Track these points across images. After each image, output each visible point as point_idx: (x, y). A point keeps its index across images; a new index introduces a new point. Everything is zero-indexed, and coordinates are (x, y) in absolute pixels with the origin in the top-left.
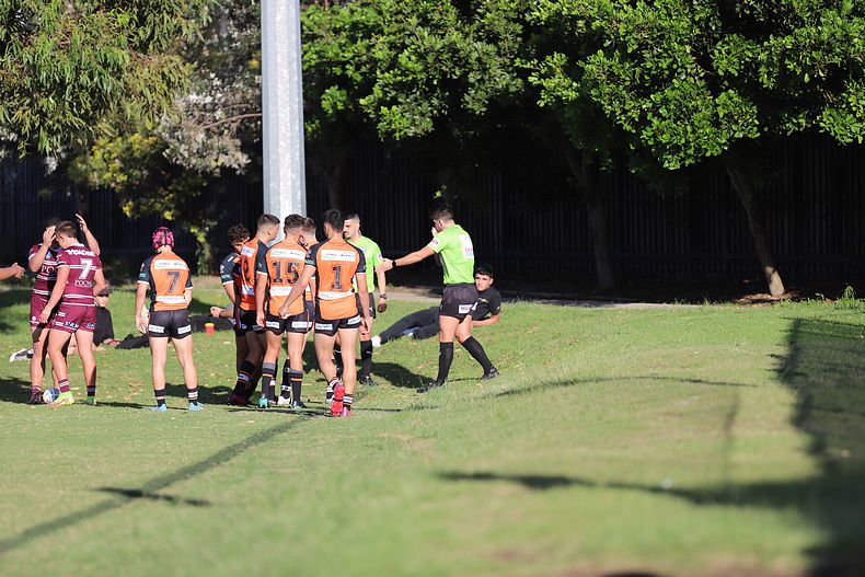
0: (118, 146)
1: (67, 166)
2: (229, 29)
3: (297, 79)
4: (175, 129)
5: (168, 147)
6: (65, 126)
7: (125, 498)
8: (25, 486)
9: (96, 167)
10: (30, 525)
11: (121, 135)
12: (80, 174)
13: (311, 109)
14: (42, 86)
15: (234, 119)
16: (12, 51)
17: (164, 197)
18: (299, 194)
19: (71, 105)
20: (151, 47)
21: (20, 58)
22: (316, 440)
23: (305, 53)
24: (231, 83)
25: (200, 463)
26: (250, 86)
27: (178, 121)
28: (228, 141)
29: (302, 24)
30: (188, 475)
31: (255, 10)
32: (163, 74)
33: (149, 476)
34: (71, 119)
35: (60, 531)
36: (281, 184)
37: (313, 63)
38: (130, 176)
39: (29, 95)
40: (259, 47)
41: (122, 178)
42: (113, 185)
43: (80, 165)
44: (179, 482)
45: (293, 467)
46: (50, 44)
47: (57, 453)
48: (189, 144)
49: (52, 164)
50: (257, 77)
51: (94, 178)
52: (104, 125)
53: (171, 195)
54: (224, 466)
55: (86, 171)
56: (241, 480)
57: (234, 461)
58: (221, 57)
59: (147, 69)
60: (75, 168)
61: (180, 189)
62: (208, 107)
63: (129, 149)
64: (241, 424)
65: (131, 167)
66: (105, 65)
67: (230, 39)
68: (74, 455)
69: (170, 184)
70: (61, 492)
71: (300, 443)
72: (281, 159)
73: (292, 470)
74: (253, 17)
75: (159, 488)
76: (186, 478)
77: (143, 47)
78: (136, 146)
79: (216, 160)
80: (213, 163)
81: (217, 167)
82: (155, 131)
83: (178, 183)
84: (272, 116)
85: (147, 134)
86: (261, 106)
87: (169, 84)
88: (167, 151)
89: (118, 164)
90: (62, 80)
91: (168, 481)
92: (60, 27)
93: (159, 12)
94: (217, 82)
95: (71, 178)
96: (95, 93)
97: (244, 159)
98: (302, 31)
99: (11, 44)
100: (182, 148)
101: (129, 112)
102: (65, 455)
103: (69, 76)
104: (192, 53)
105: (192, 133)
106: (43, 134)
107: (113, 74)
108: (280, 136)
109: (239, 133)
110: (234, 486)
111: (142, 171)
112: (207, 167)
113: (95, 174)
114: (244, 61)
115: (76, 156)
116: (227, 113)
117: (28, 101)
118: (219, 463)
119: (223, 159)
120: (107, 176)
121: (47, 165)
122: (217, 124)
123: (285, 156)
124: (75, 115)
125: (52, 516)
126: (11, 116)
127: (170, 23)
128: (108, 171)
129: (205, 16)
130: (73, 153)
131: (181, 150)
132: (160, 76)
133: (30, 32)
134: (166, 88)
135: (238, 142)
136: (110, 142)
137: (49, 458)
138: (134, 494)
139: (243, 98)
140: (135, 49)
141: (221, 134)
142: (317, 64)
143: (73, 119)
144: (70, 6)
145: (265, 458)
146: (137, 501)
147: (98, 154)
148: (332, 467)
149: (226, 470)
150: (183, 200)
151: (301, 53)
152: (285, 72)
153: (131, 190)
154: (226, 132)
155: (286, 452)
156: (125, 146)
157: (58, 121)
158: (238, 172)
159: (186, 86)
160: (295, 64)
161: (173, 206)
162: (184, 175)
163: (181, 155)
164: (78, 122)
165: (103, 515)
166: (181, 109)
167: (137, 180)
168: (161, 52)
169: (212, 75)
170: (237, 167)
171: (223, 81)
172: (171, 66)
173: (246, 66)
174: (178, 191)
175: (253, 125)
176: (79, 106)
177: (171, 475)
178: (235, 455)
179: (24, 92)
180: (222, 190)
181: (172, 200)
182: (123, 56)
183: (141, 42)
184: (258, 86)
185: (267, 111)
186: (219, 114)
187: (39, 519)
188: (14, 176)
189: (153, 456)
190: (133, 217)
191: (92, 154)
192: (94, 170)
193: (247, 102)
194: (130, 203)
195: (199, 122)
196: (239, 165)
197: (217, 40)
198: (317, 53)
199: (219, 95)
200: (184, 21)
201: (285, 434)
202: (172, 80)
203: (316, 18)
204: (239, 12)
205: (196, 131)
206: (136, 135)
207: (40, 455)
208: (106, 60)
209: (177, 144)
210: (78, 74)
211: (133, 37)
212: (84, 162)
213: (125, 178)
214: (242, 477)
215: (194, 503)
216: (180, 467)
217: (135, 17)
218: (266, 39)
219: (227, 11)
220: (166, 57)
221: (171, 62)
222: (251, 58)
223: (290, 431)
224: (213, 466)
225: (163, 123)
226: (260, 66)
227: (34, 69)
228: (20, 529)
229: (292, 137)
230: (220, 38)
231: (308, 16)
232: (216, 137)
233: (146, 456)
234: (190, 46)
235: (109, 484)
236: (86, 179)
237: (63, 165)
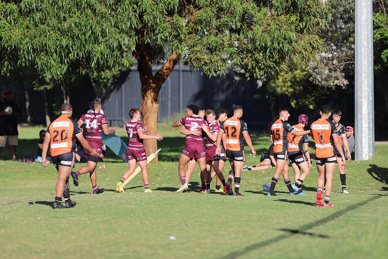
0: (289, 76)
1: (267, 84)
2: (341, 24)
3: (371, 46)
4: (315, 68)
5: (312, 76)
6: (267, 67)
7: (291, 234)
8: (247, 227)
9: (279, 85)
10: (248, 245)
11: (291, 71)
12: (272, 88)
13: (377, 60)
14: (257, 48)
15: (342, 64)
16: (243, 32)
17: (309, 99)
18: (371, 98)
19: (269, 57)
20: (305, 31)
21: (247, 36)
22: (377, 209)
23: (375, 34)
24: (340, 48)
25: (324, 218)
26: (349, 49)
27: (317, 65)
28: (339, 74)
29: (374, 21)
30: (320, 224)
31: (352, 15)
32: (311, 44)
33: (302, 224)
34: (269, 63)
35: (262, 248)
36: (363, 94)
37: (378, 38)
38: (294, 89)
39: (251, 52)
40: (354, 32)
41: (291, 90)
42: (287, 93)
43: (272, 84)
44: (315, 227)
45: (367, 221)
46: (260, 30)
47: (261, 213)
48: (321, 75)
49: (260, 83)
50: (352, 45)
51: (279, 90)
52: (284, 66)
53: (313, 98)
54: (336, 220)
55: (275, 86)
56: (344, 227)
57: (340, 218)
58: (337, 36)
59: (303, 41)
60: (270, 85)
61: (317, 95)
62: (330, 59)
63: (294, 77)
64: (343, 201)
65: (295, 85)
66: (285, 39)
67: (341, 28)
68: (268, 214)
69: (312, 93)
70: (263, 230)
71: (370, 210)
72: (363, 82)
73: (366, 223)
74: (351, 18)
75: (307, 229)
76: (319, 225)
77: (302, 31)
78: (298, 76)
79: (333, 83)
80: (332, 83)
81: (334, 85)
82: (306, 69)
83: (316, 93)
84: (359, 63)
85: (303, 70)
86: (354, 58)
87: (313, 48)
88: (311, 78)
89: (289, 84)
90: (266, 45)
91: (310, 226)
92: (265, 22)
93: (309, 16)
94: (334, 48)
95: (268, 89)
96: (280, 51)
97: (346, 82)
98: (374, 24)
99: (243, 29)
100: (318, 77)
101: (295, 61)
102: (264, 213)
103: (269, 44)
104: (323, 34)
105: (323, 70)
106: (257, 70)
107: (288, 43)
108: (363, 72)
109: (344, 71)
110: (340, 229)
111: (300, 87)
112: (329, 85)
113: (279, 88)
114: (347, 38)
115: (270, 80)
116: (338, 61)
117: (250, 55)
118: (333, 219)
119: (336, 82)
120: (284, 89)
121: (258, 84)
122: (334, 66)
123: (365, 81)
124: (271, 62)
125: (258, 241)
126: (242, 61)
127: (314, 20)
128: (285, 87)
129: (330, 18)
130: (270, 78)
131: (318, 78)
132: (309, 44)
133: (251, 25)
134: (312, 49)
135: (343, 74)
136: (286, 74)
137: (257, 215)
138: (295, 232)
139: (346, 54)
140: (298, 32)
141: (336, 70)
142: (380, 39)
143: (270, 63)
144: (269, 13)
145: (355, 217)
146: (296, 235)
147: (281, 79)
148: (385, 221)
149: (337, 222)
150: (318, 100)
151: (373, 34)
152: (366, 43)
153: (294, 96)
154: (338, 70)
155: (364, 215)
156: (293, 75)
157: (263, 64)
158: (343, 88)
159: (320, 49)
160: (370, 39)
161: (314, 103)
162: (319, 89)
163: (318, 80)
164: (272, 64)
165: (281, 241)
166: (318, 60)
167: (298, 91)
168: (309, 33)
169: (332, 44)
170: (343, 85)
171: (337, 47)
172: (314, 40)
173: (347, 40)
174: (316, 96)
175: (350, 67)
176: (273, 57)
177: (312, 224)
178: (341, 215)
179: (249, 51)
180: (336, 96)
181: (313, 100)
182: (293, 35)
183: (301, 29)
184: (353, 49)
185: (357, 61)
186: (335, 62)
187: (252, 242)
188: (243, 88)
189: (304, 215)
190: (295, 107)
191: (278, 79)
192: (279, 86)
193: (348, 56)
194: (295, 101)
195: (326, 65)
196: (344, 85)
197: (335, 29)
198: (380, 34)
199: (335, 53)
200: (320, 20)
201: (363, 206)
202: (315, 46)
203: (380, 19)
204: (345, 16)
205: (324, 69)
206: (298, 71)
207: (253, 214)
208: (285, 37)
209: (316, 75)
210: (273, 43)
211: (297, 27)
212: (274, 83)
213: (292, 90)
214: (344, 225)
215: (322, 236)
216: (315, 220)
217: (299, 18)
218: (357, 28)
219: (339, 16)
220: (312, 36)
221: (314, 38)
222: (350, 37)
223: (366, 205)
224: (331, 220)
225: (310, 66)
226: (354, 40)
227: (253, 41)
228: (244, 246)
229: (368, 72)
230: (336, 27)
231: (376, 18)
232: (333, 72)
233: (300, 215)
234: (323, 31)
235: (284, 227)
236: (275, 90)
237: (264, 84)
